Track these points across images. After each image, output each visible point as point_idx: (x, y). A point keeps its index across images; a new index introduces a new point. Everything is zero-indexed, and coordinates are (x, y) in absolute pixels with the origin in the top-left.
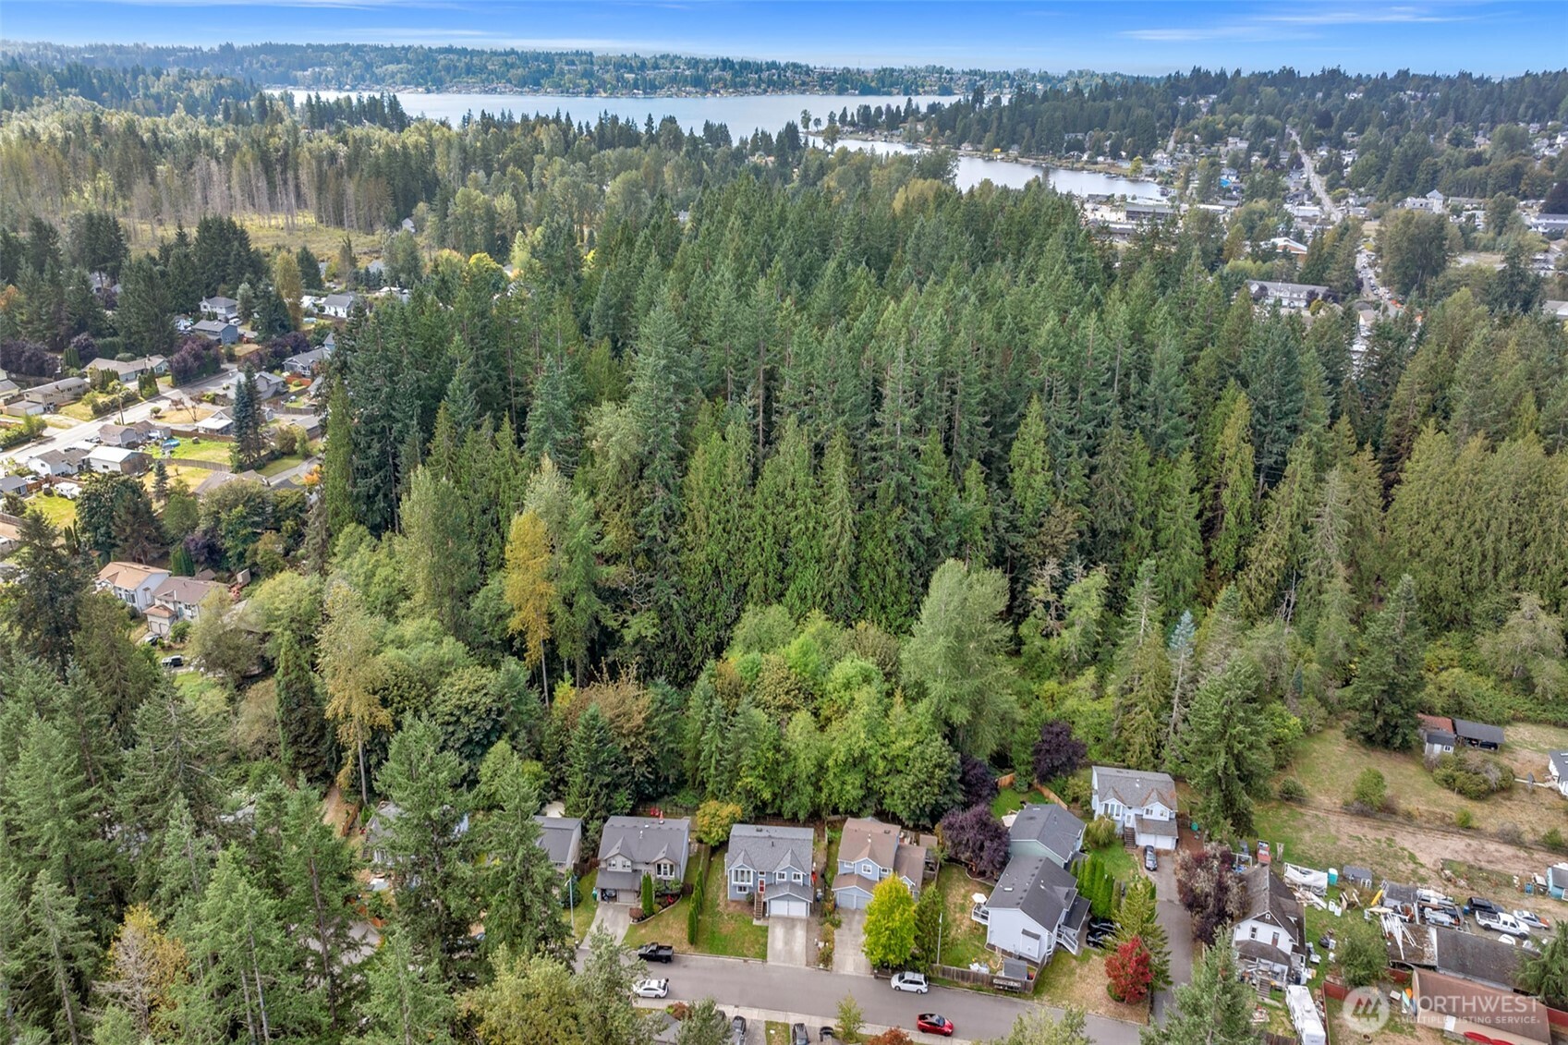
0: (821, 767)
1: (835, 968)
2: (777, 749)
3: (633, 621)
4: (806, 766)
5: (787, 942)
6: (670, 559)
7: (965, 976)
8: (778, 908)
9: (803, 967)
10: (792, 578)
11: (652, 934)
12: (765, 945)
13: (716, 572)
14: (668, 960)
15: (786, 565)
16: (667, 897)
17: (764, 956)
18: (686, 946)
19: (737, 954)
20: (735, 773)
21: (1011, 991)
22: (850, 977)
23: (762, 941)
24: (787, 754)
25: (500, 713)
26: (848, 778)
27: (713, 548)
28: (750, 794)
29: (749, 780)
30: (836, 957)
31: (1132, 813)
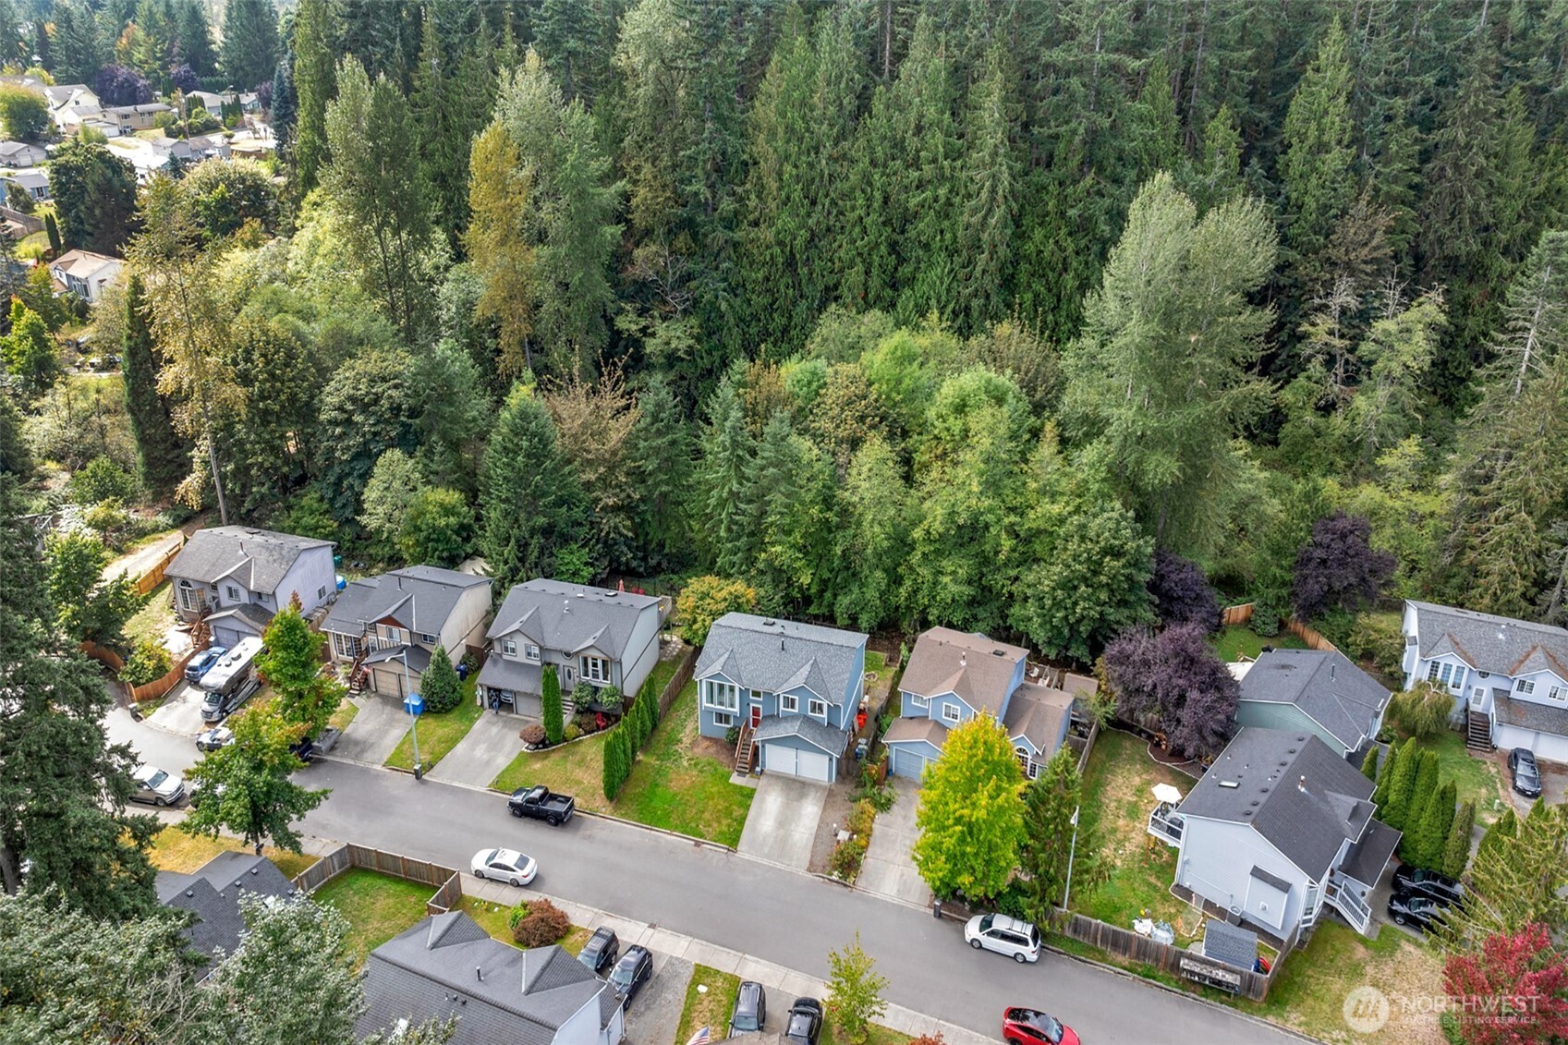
0: (902, 544)
1: (861, 883)
2: (828, 502)
3: (661, 329)
4: (874, 534)
5: (783, 822)
6: (721, 235)
7: (1121, 942)
8: (778, 759)
9: (802, 872)
10: (911, 281)
11: (553, 773)
12: (741, 821)
13: (791, 263)
14: (558, 821)
15: (902, 261)
16: (595, 716)
17: (732, 840)
18: (600, 801)
19: (686, 828)
20: (756, 537)
21: (1216, 989)
22: (885, 904)
23: (737, 812)
24: (845, 512)
25: (413, 413)
26: (947, 565)
27: (786, 221)
28: (781, 575)
29: (779, 551)
30: (869, 862)
31: (1486, 686)
